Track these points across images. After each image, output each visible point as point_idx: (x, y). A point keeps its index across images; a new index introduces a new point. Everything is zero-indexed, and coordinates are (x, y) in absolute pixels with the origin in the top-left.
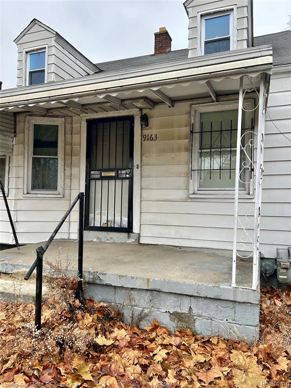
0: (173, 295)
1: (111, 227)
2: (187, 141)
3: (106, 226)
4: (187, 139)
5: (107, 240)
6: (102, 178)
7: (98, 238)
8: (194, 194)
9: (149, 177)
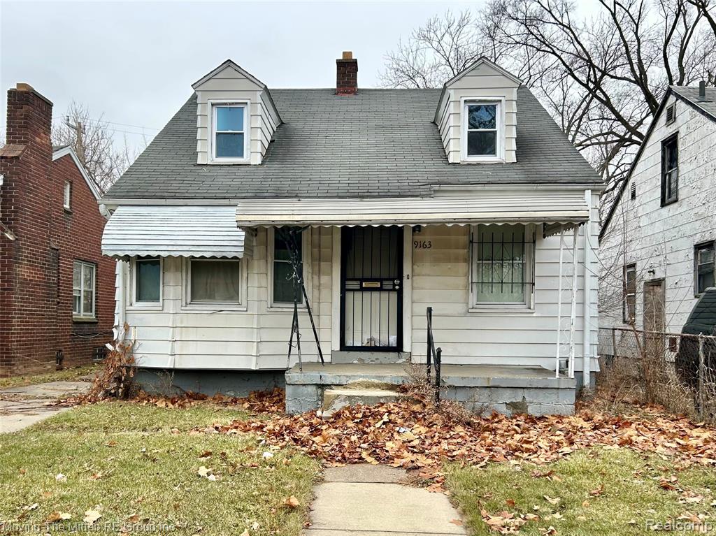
0: (509, 389)
1: (376, 347)
2: (466, 250)
3: (369, 345)
4: (466, 248)
5: (372, 361)
6: (362, 290)
7: (360, 360)
8: (473, 308)
9: (422, 289)
